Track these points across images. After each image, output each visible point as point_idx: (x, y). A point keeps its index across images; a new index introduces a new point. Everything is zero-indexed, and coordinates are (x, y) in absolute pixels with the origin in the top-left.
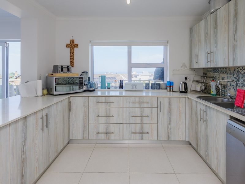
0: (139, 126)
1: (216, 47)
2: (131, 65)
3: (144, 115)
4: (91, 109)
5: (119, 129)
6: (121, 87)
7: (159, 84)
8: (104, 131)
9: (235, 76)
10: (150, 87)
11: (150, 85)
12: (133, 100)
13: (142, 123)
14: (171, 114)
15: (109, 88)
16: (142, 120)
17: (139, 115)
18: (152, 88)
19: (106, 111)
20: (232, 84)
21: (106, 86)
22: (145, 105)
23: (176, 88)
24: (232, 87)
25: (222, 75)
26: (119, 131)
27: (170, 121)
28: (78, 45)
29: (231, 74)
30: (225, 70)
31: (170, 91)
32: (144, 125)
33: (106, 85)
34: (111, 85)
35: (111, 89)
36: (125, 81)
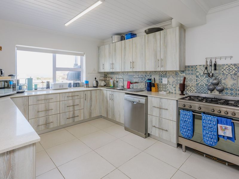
0: (72, 113)
1: (115, 61)
2: (55, 69)
3: (75, 105)
4: (30, 107)
5: (57, 118)
6: (48, 87)
7: (79, 83)
8: (44, 123)
9: (122, 76)
10: (72, 86)
11: (72, 84)
12: (67, 95)
13: (74, 110)
14: (91, 101)
15: (35, 89)
16: (74, 108)
17: (72, 105)
18: (73, 87)
19: (46, 106)
20: (121, 80)
21: (33, 88)
22: (76, 97)
23: (90, 85)
24: (121, 82)
25: (116, 76)
26: (57, 120)
27: (91, 106)
28: (2, 48)
29: (120, 75)
30: (117, 73)
31: (87, 87)
32: (75, 112)
33: (33, 86)
34: (38, 87)
35: (38, 90)
36: (51, 82)
